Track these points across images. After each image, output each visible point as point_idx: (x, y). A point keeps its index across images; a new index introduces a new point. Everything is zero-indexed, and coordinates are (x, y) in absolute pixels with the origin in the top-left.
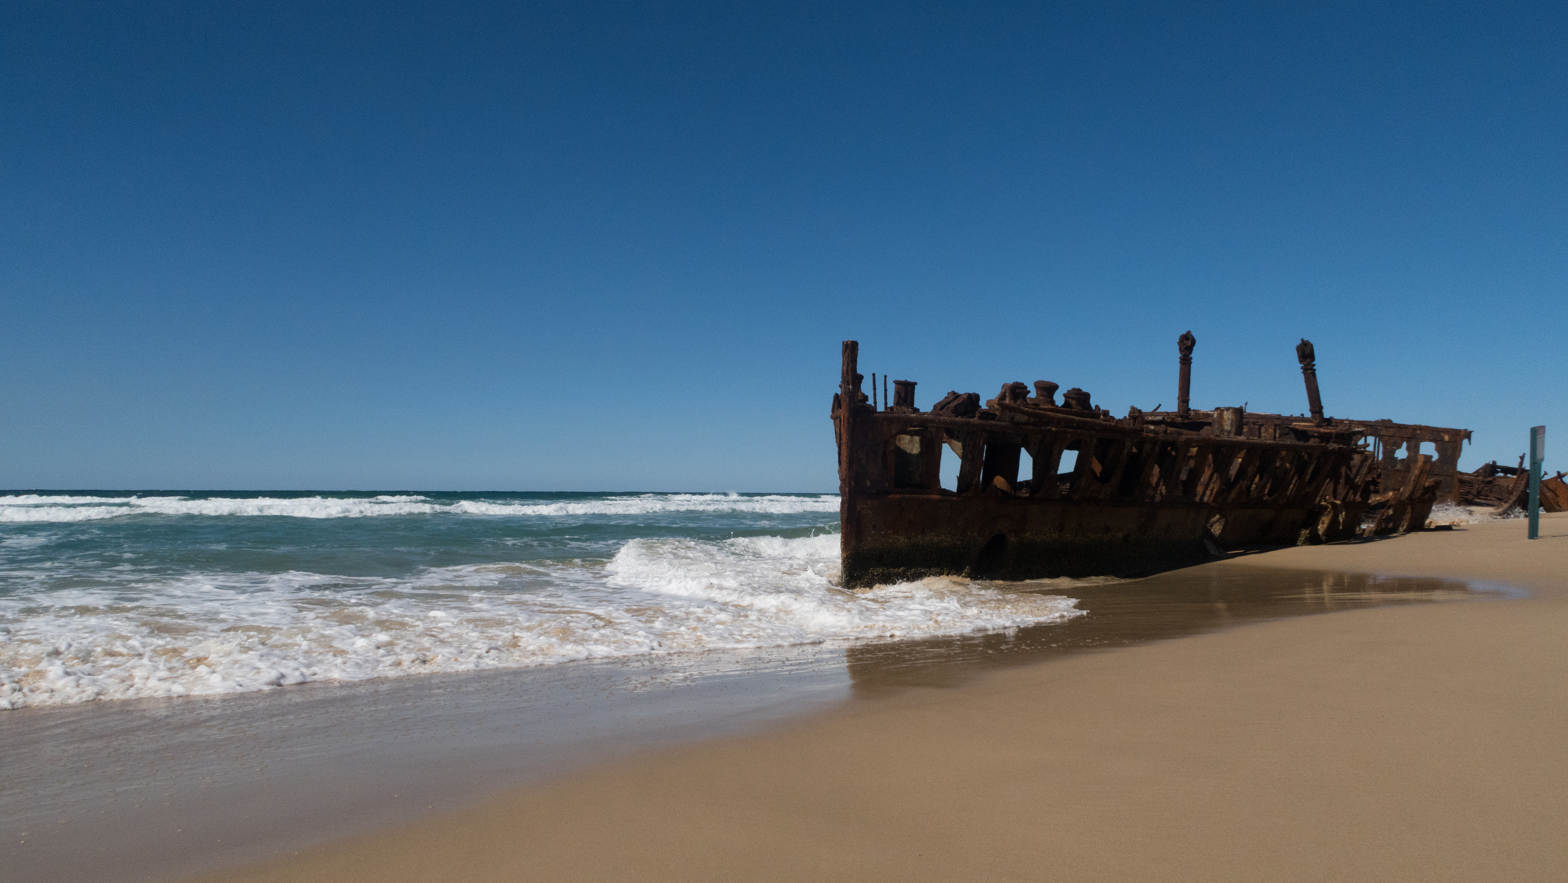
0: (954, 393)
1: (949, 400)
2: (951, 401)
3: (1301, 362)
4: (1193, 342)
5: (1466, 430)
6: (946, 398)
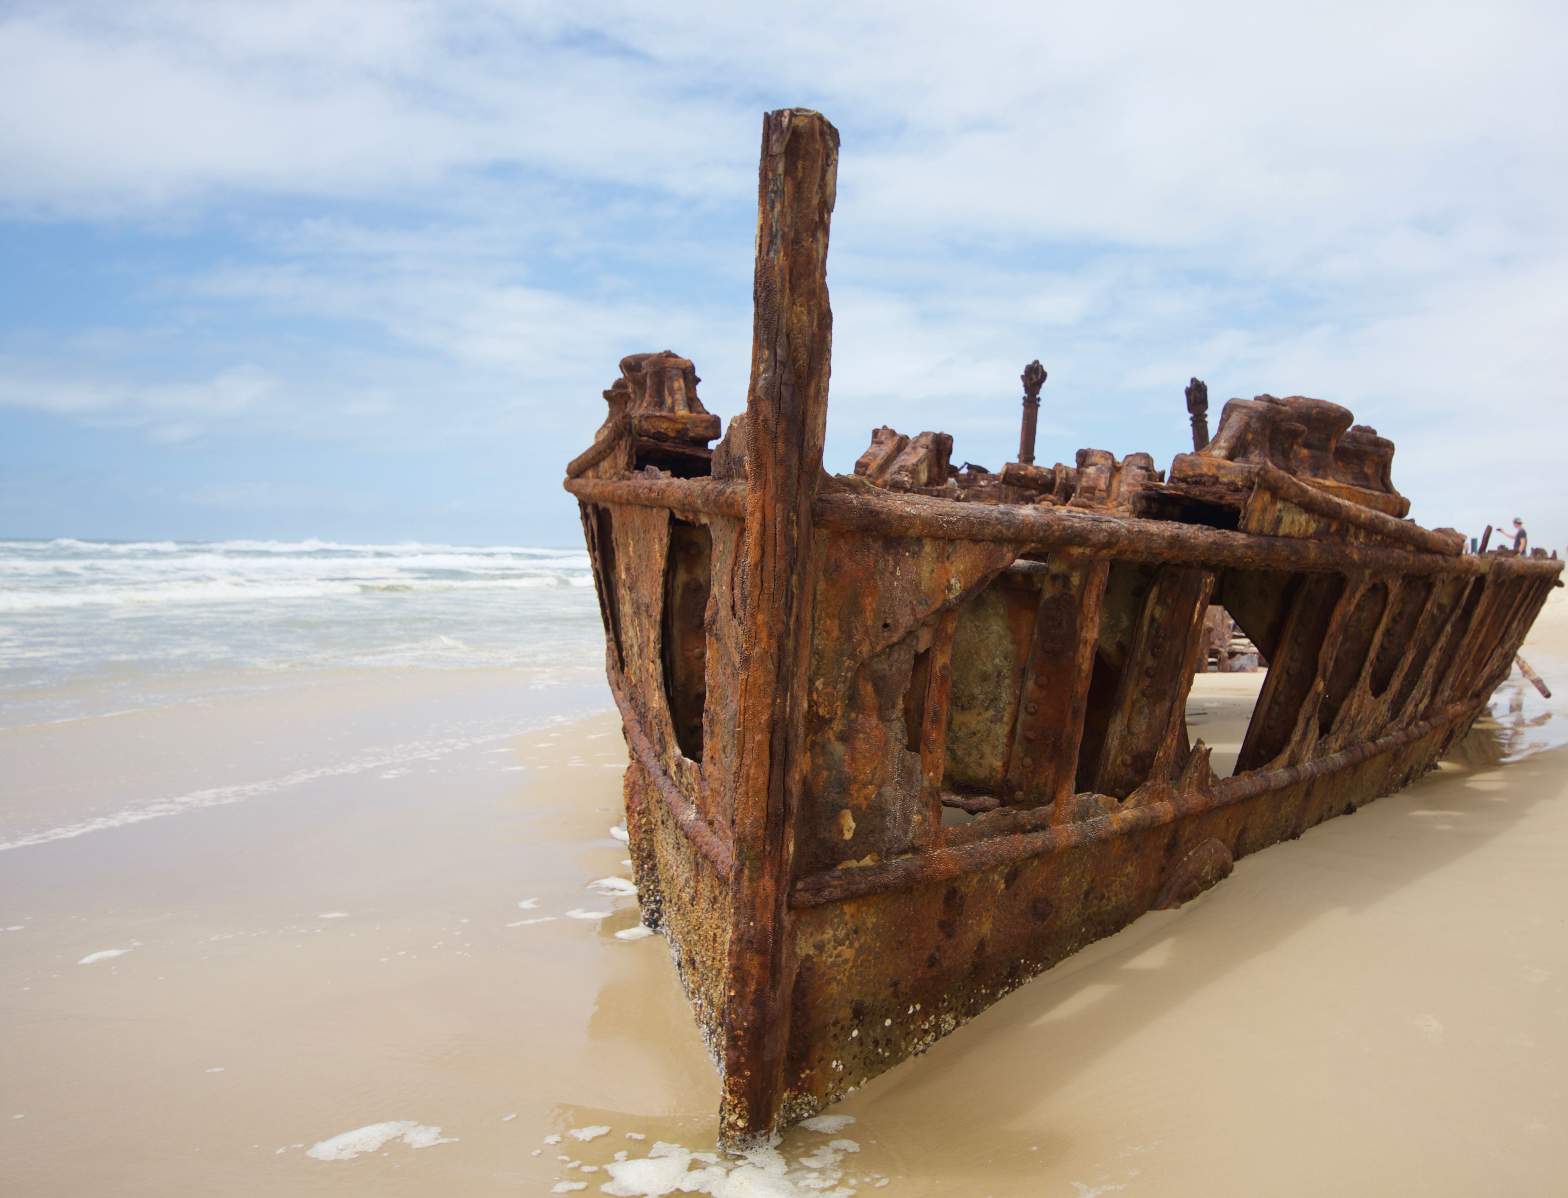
3: (1190, 410)
4: (1043, 377)
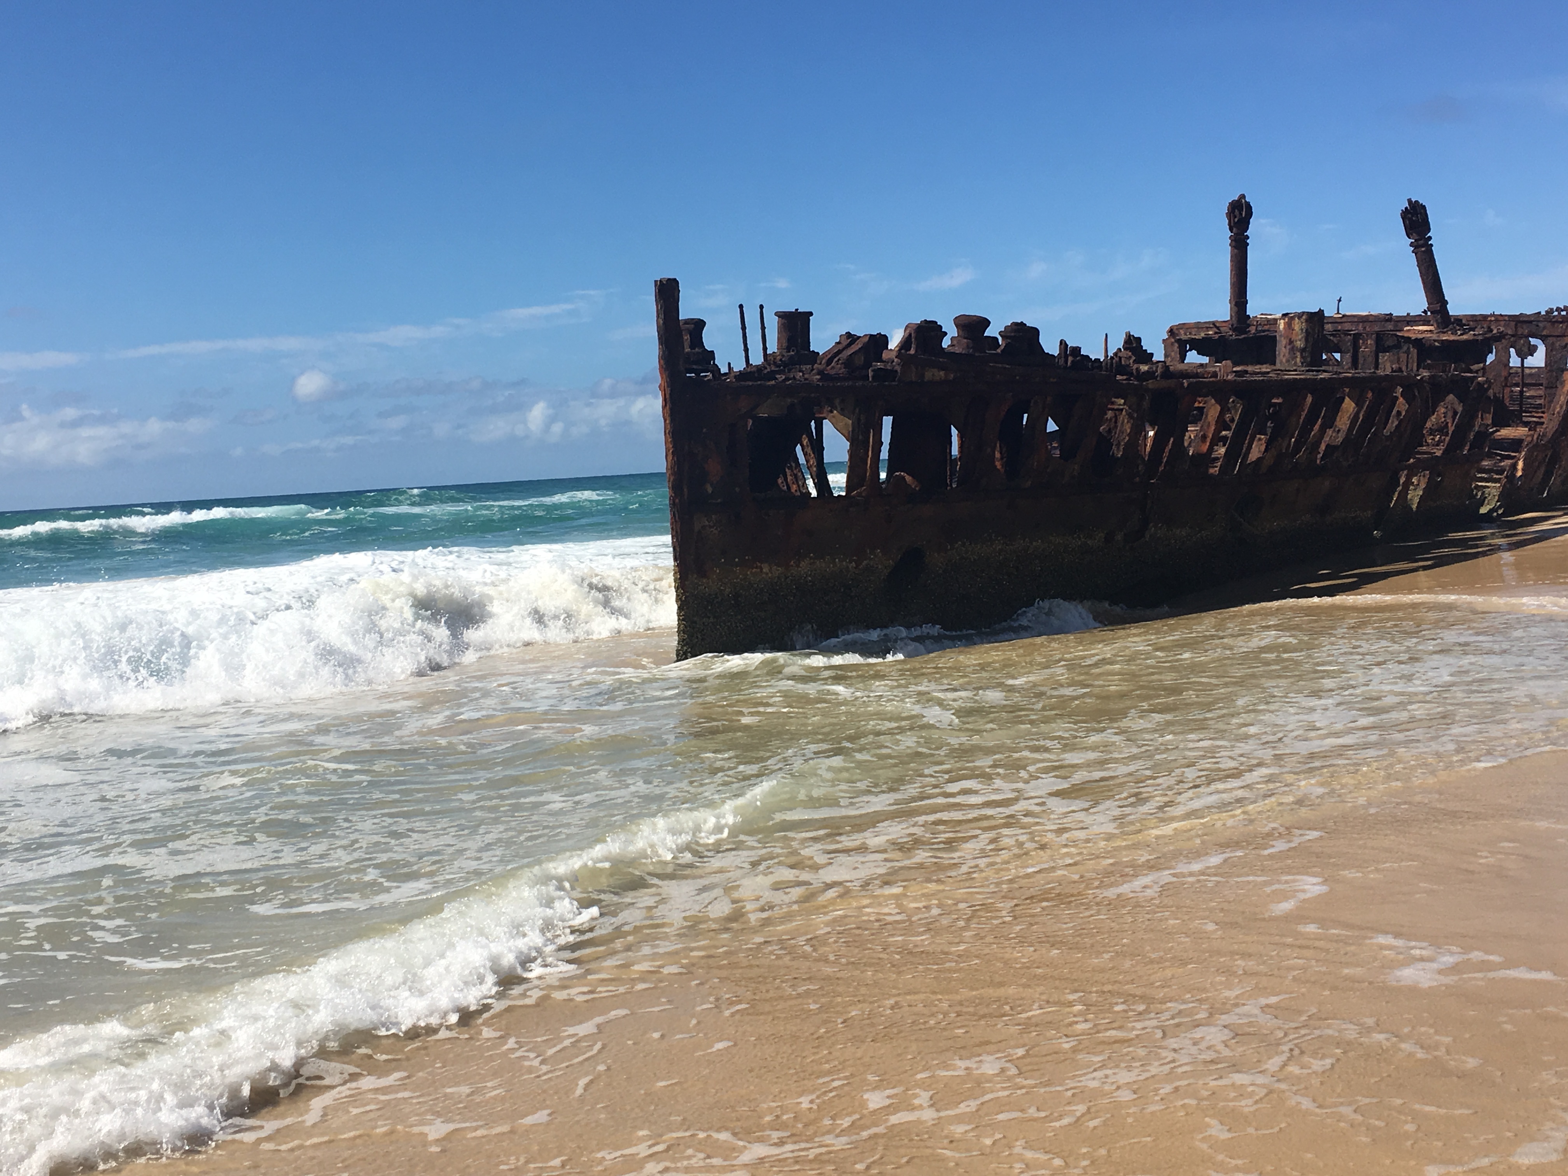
0: (848, 334)
1: (840, 347)
2: (844, 349)
3: (1408, 235)
4: (1250, 214)
6: (837, 343)
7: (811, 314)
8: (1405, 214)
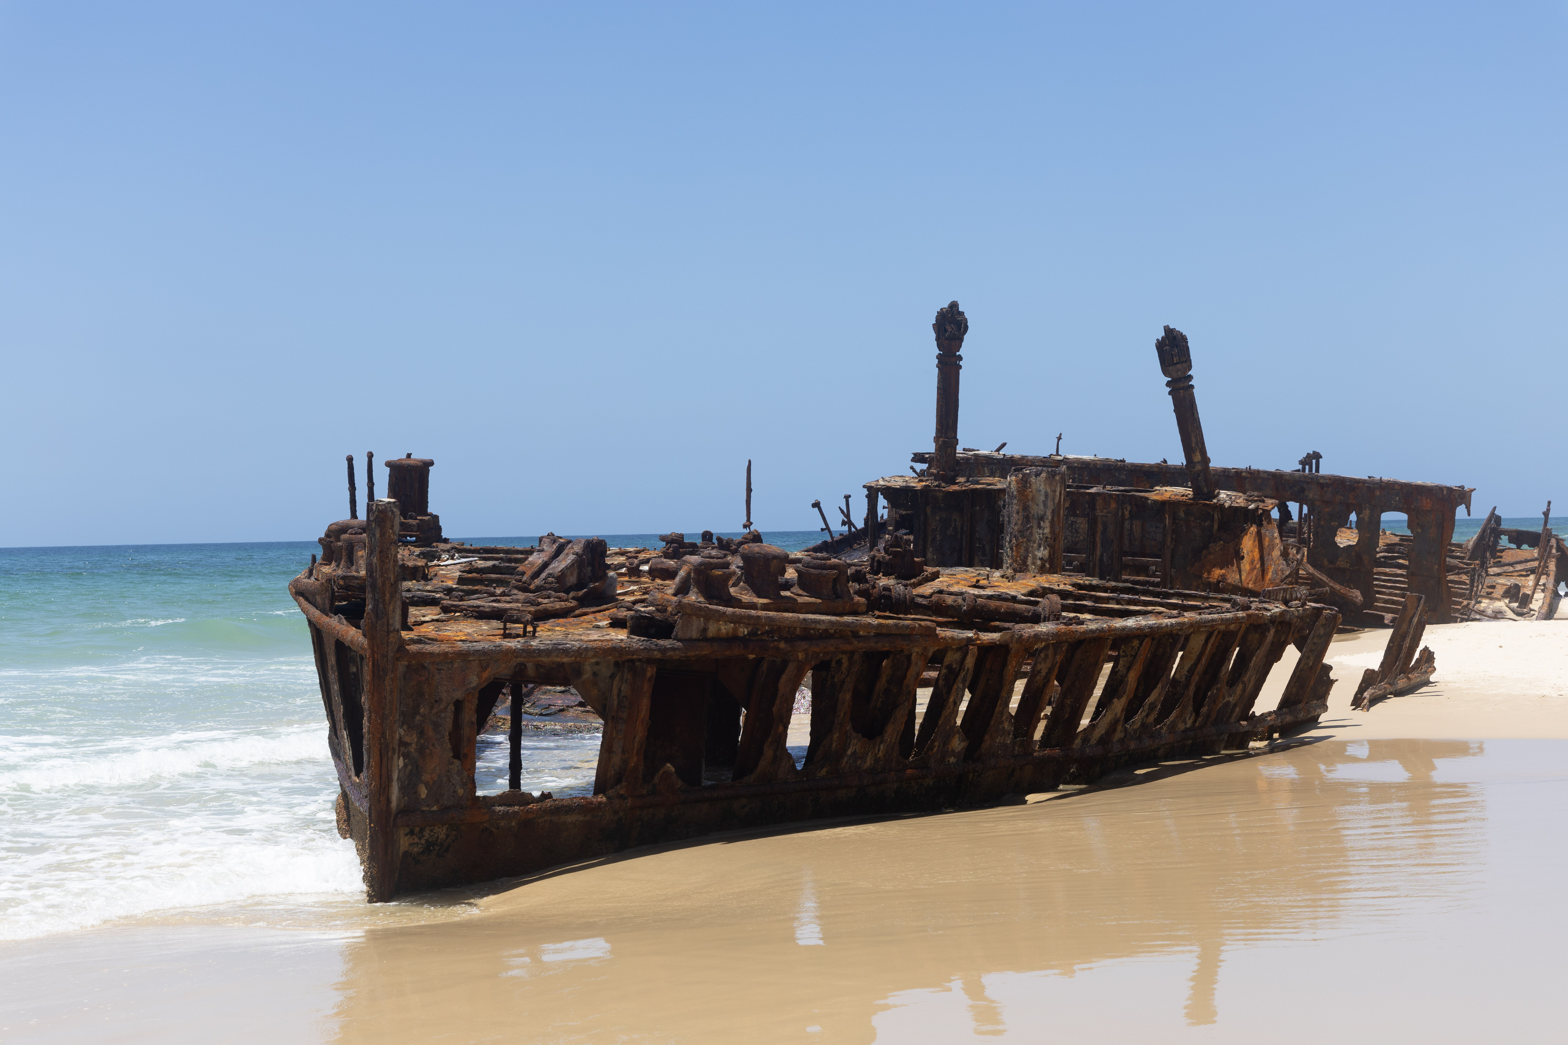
2: (551, 560)
3: (1165, 372)
5: (1463, 487)
7: (431, 463)
8: (1161, 346)
